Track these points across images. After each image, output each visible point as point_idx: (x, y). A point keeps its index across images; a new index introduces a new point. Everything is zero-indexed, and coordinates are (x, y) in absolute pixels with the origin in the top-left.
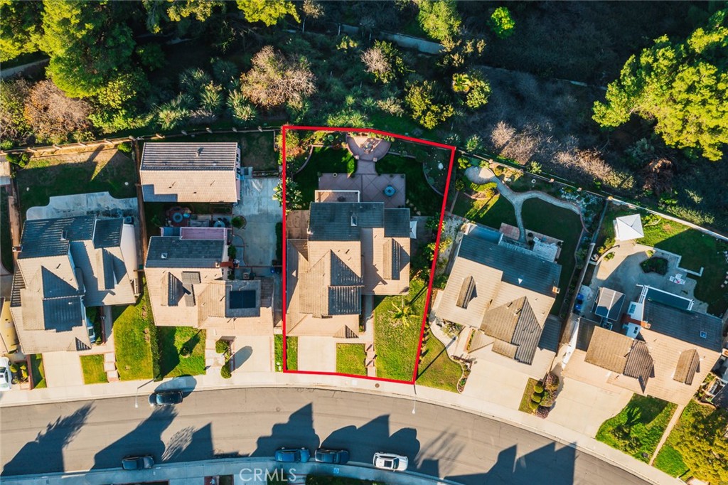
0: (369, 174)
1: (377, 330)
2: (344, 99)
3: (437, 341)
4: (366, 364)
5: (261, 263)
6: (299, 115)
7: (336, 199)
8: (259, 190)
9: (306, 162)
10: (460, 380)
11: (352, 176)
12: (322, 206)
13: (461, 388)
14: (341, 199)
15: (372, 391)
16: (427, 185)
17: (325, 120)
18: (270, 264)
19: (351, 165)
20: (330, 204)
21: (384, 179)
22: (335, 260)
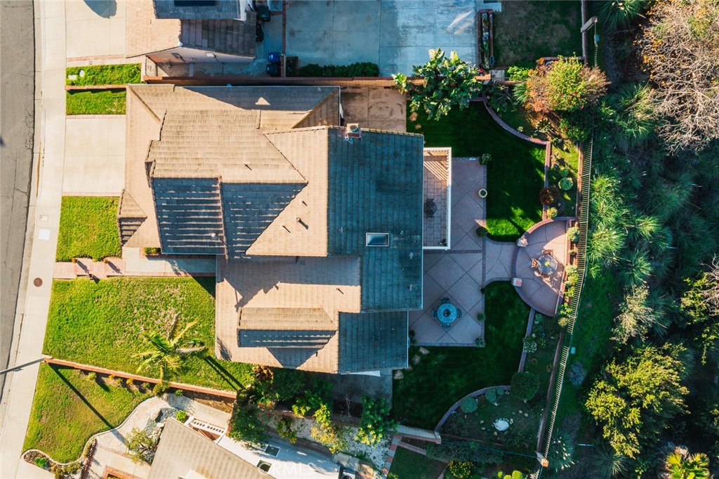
0: (484, 268)
1: (149, 283)
2: (649, 213)
3: (127, 409)
4: (79, 259)
5: (292, 33)
6: (619, 112)
7: (431, 196)
8: (450, 27)
9: (512, 131)
10: (47, 456)
11: (480, 231)
12: (414, 164)
13: (32, 458)
14: (430, 208)
15: (28, 271)
16: (460, 394)
17: (605, 171)
18: (291, 51)
19: (505, 227)
20: (420, 181)
21: (474, 301)
22: (284, 193)
